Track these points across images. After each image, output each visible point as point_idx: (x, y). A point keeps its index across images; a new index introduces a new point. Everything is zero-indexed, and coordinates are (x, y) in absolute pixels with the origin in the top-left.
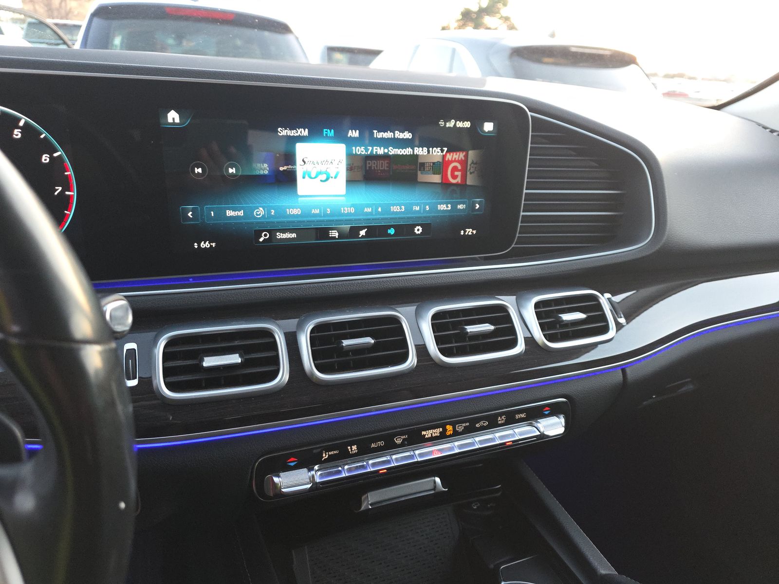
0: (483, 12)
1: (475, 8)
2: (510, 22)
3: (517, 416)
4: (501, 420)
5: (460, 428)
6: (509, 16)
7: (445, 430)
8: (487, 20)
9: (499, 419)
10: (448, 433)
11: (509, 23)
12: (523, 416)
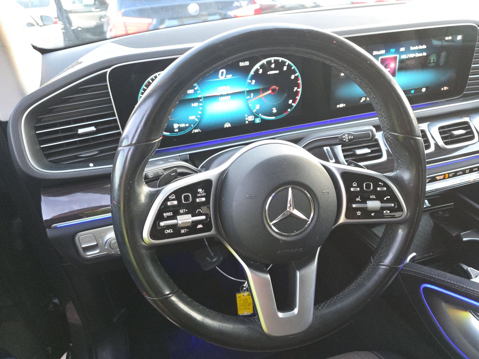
3: (474, 170)
4: (467, 172)
5: (451, 175)
7: (445, 176)
9: (467, 171)
10: (446, 177)
12: (476, 169)
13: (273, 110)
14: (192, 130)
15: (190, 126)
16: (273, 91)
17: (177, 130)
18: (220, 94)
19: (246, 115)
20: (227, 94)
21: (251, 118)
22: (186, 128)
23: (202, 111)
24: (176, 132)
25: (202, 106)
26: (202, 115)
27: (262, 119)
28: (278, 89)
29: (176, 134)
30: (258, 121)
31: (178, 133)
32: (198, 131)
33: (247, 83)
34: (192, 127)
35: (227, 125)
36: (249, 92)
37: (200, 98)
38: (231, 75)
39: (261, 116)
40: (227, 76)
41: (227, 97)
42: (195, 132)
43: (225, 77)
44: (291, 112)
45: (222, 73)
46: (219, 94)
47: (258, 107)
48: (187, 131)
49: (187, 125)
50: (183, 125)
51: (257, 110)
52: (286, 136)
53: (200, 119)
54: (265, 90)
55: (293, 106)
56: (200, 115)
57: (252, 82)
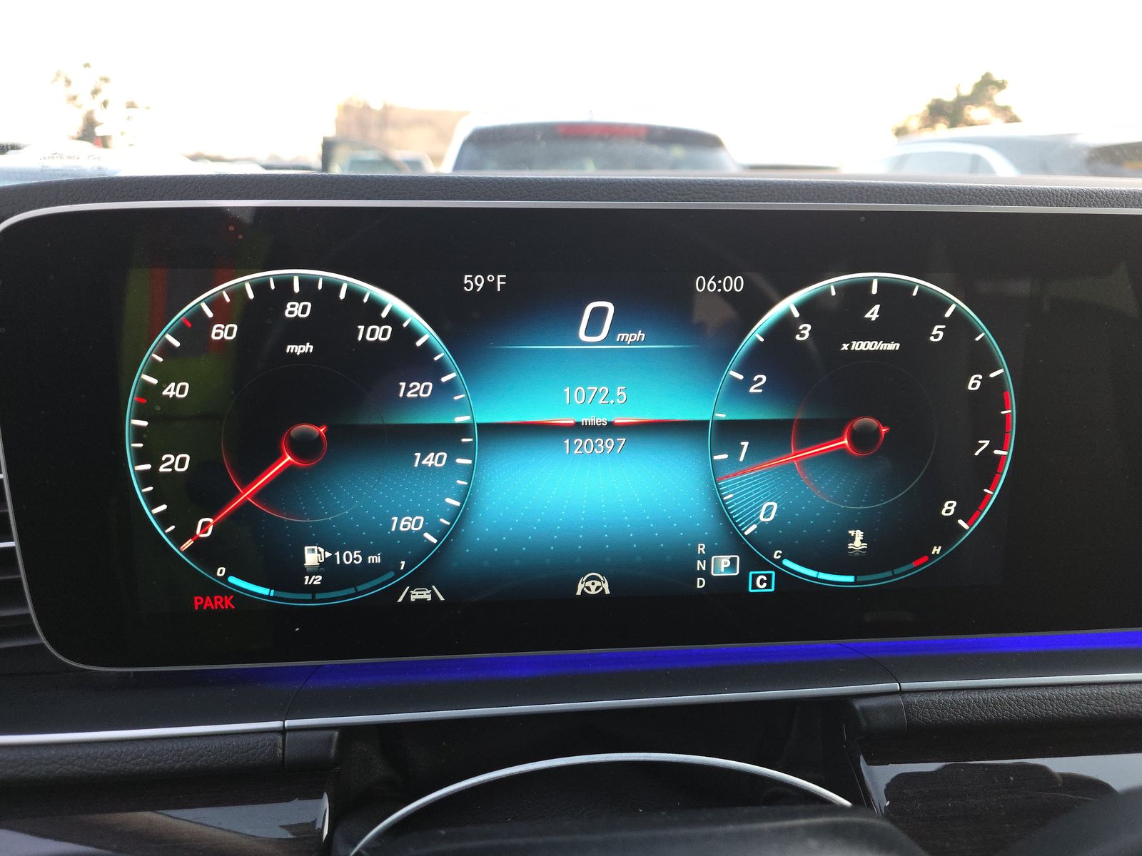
0: (961, 102)
1: (949, 97)
2: (1011, 112)
6: (1009, 105)
8: (973, 112)
11: (1009, 114)
13: (852, 539)
14: (398, 589)
15: (389, 564)
16: (862, 439)
17: (317, 580)
18: (569, 420)
19: (701, 549)
20: (610, 424)
21: (723, 565)
22: (366, 572)
23: (463, 495)
24: (312, 589)
25: (469, 472)
26: (460, 517)
27: (785, 579)
28: (886, 434)
29: (309, 596)
30: (760, 583)
31: (318, 596)
32: (429, 598)
33: (722, 383)
34: (400, 573)
35: (593, 585)
36: (729, 432)
37: (464, 429)
38: (640, 335)
39: (779, 562)
40: (621, 336)
41: (606, 444)
42: (413, 598)
43: (610, 339)
44: (946, 561)
45: (599, 314)
46: (565, 417)
47: (768, 512)
48: (369, 589)
49: (375, 559)
50: (353, 557)
51: (762, 526)
52: (915, 699)
53: (451, 536)
54: (811, 432)
55: (963, 531)
56: (454, 514)
57: (748, 382)
